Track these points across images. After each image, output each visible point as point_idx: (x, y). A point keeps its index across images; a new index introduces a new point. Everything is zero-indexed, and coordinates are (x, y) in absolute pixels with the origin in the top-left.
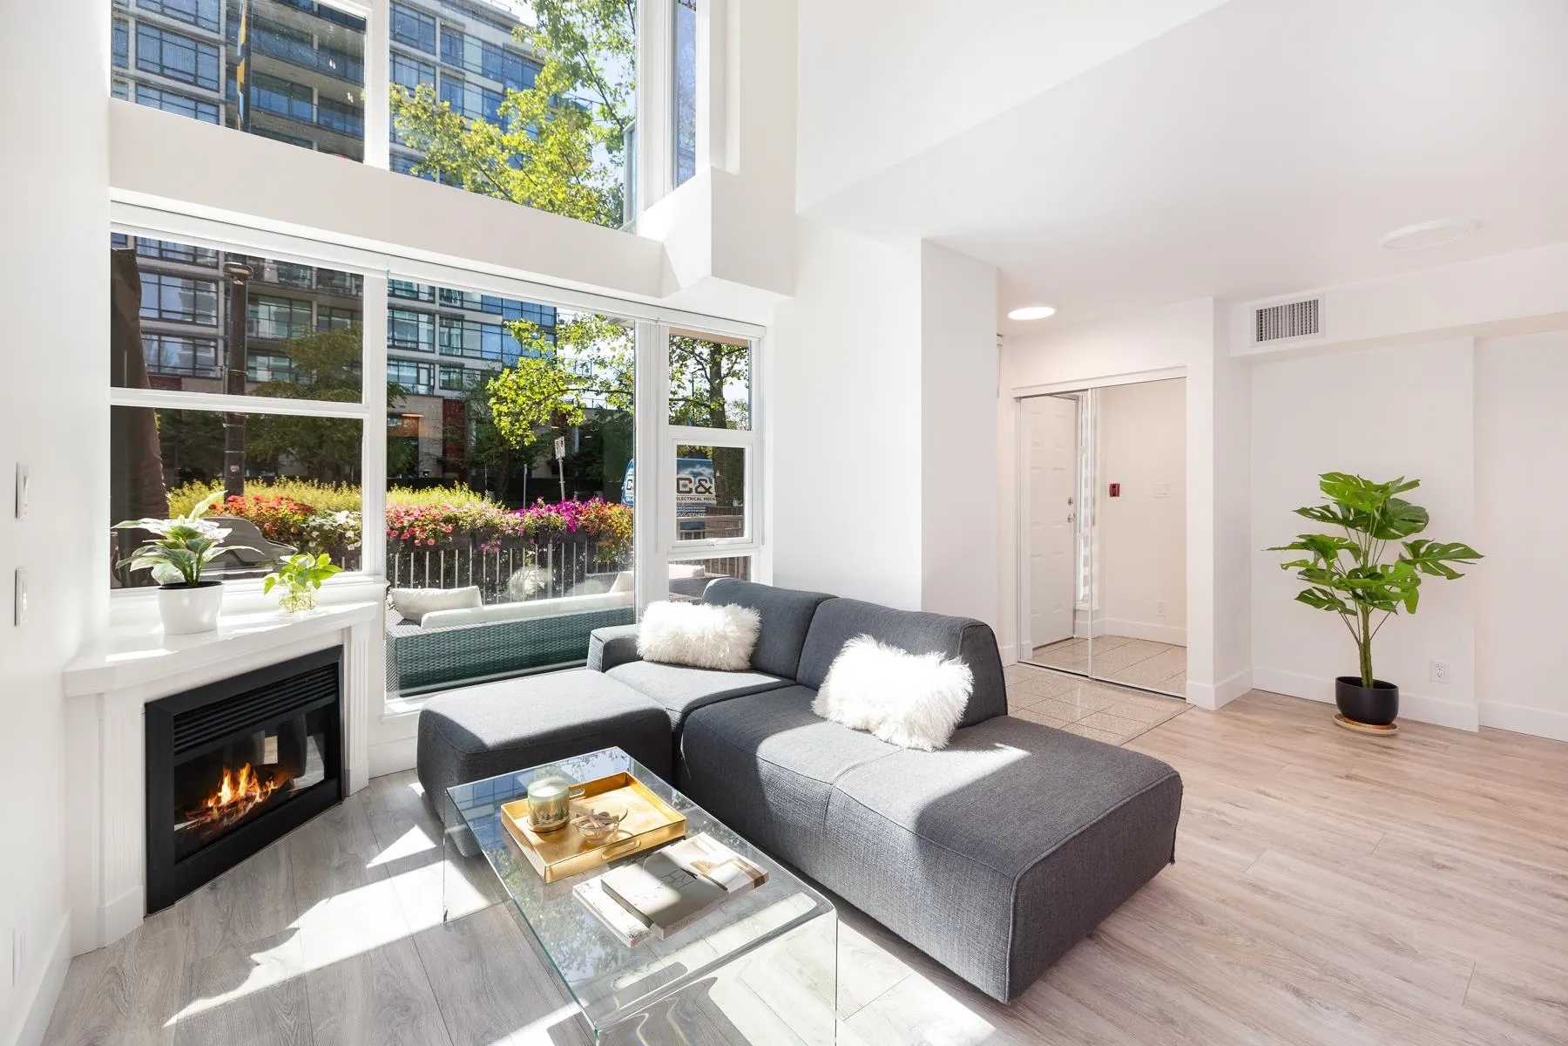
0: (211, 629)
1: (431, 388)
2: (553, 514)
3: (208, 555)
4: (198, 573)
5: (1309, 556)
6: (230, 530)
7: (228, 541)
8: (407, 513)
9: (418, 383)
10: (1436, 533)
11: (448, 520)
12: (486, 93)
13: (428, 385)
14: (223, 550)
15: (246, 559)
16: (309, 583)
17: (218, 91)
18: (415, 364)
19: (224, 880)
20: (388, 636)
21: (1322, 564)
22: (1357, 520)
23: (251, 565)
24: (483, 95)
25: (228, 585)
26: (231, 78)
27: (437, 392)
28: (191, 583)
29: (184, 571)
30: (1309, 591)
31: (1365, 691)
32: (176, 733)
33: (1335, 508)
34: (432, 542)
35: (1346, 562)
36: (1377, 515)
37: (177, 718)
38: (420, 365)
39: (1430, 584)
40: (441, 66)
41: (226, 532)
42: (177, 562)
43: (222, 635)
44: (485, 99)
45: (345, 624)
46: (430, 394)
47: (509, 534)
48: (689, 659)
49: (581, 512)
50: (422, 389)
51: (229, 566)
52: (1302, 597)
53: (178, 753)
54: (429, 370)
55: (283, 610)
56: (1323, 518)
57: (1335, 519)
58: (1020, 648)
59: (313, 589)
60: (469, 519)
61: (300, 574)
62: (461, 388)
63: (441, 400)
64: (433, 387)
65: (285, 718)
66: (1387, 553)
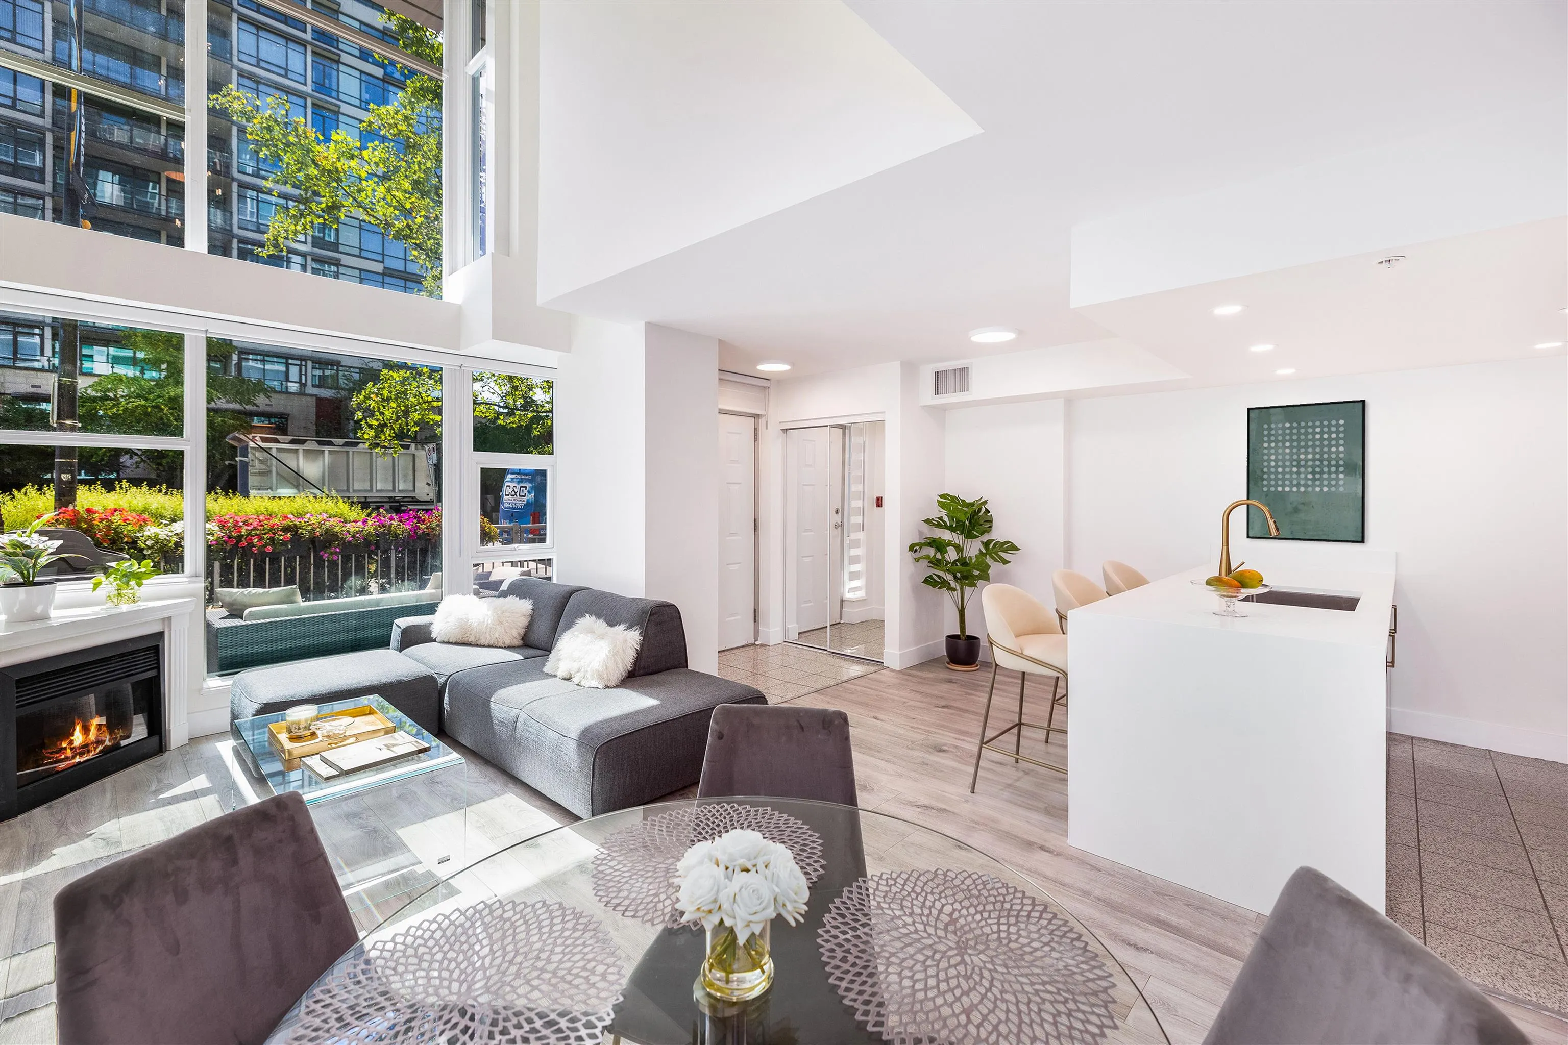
0: (45, 618)
1: (303, 385)
2: (395, 523)
3: (43, 561)
4: (33, 577)
5: (931, 552)
6: (61, 542)
7: (59, 550)
8: (246, 523)
9: (287, 380)
10: (998, 534)
11: (286, 529)
12: (364, 78)
13: (300, 382)
14: (55, 558)
15: (76, 565)
16: (133, 583)
17: (43, 51)
18: (284, 361)
19: (57, 803)
20: (208, 625)
21: (939, 556)
22: (957, 527)
23: (83, 571)
24: (361, 79)
25: (59, 586)
26: (59, 38)
27: (310, 390)
28: (27, 583)
29: (22, 574)
30: (931, 577)
31: (962, 643)
32: (17, 693)
33: (946, 519)
34: (270, 549)
35: (952, 555)
36: (967, 523)
37: (18, 682)
38: (290, 361)
39: (995, 568)
40: (311, 44)
41: (58, 543)
42: (16, 567)
43: (54, 623)
44: (363, 83)
45: (166, 615)
46: (301, 393)
47: (349, 542)
48: (472, 639)
49: (423, 521)
50: (293, 387)
51: (59, 573)
52: (926, 581)
53: (18, 707)
54: (300, 366)
55: (110, 604)
56: (939, 526)
57: (946, 527)
58: (785, 630)
59: (136, 587)
60: (309, 528)
61: (125, 575)
62: (337, 388)
63: (314, 399)
64: (305, 385)
65: (111, 686)
66: (973, 548)
